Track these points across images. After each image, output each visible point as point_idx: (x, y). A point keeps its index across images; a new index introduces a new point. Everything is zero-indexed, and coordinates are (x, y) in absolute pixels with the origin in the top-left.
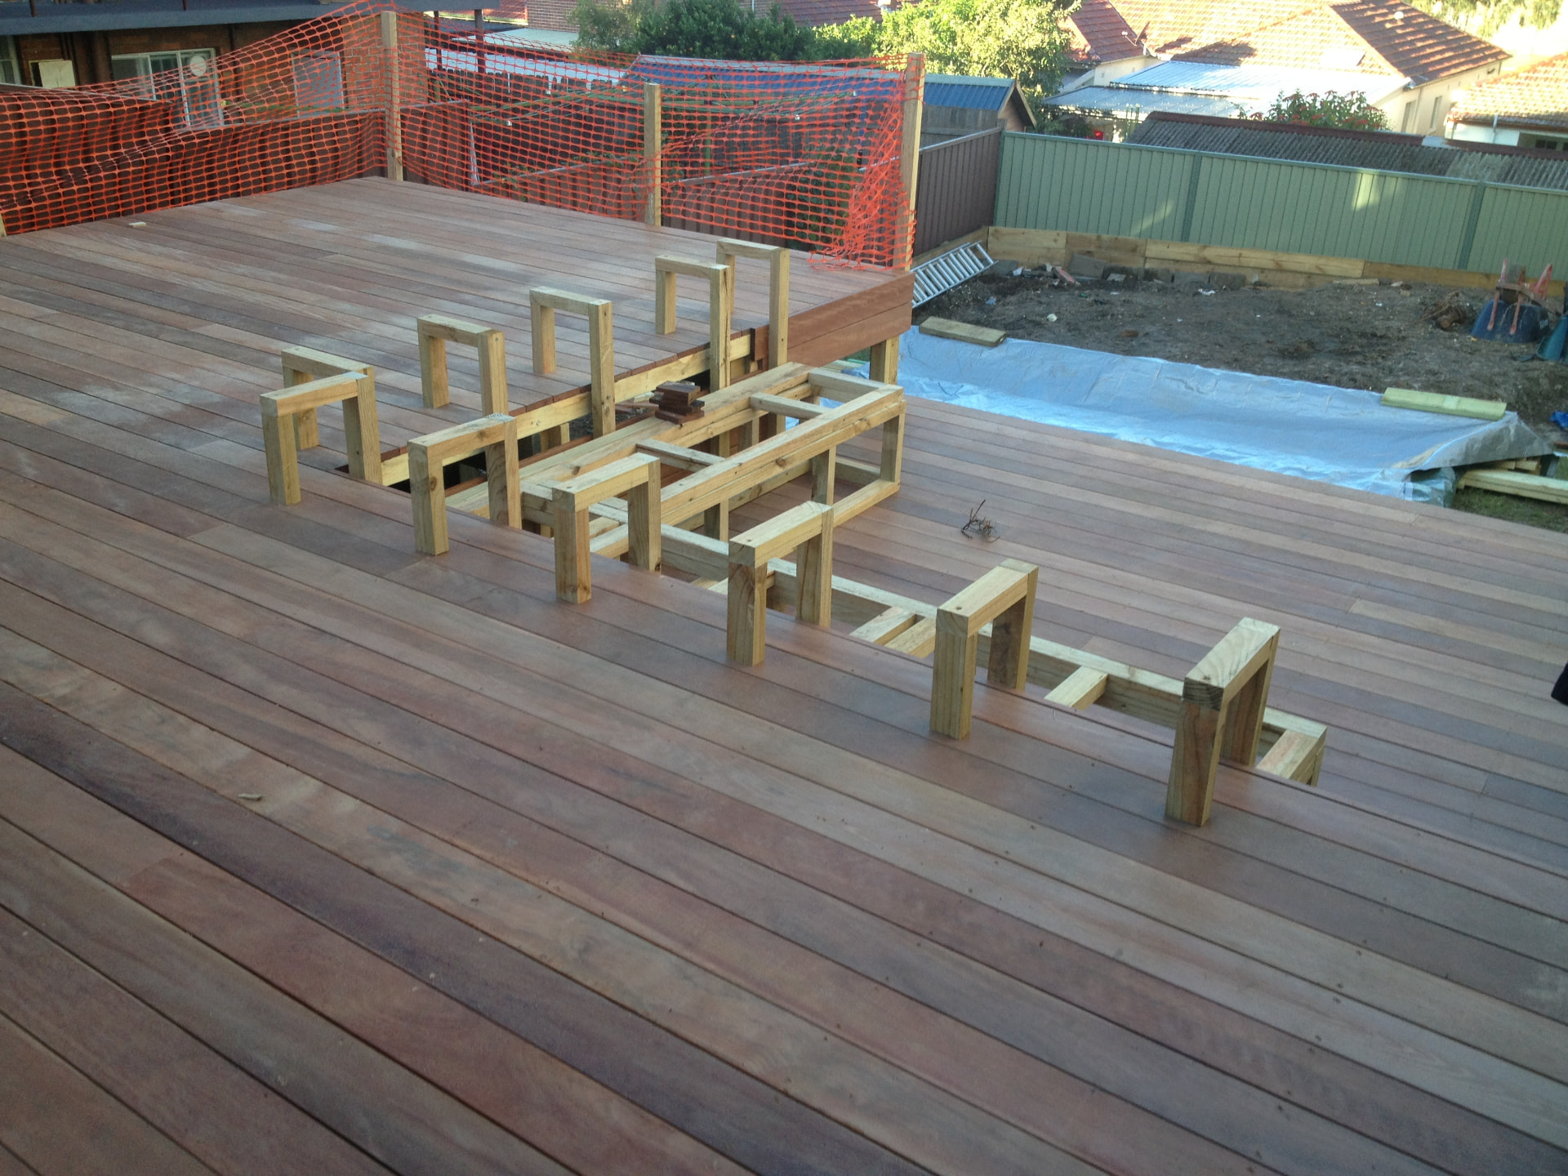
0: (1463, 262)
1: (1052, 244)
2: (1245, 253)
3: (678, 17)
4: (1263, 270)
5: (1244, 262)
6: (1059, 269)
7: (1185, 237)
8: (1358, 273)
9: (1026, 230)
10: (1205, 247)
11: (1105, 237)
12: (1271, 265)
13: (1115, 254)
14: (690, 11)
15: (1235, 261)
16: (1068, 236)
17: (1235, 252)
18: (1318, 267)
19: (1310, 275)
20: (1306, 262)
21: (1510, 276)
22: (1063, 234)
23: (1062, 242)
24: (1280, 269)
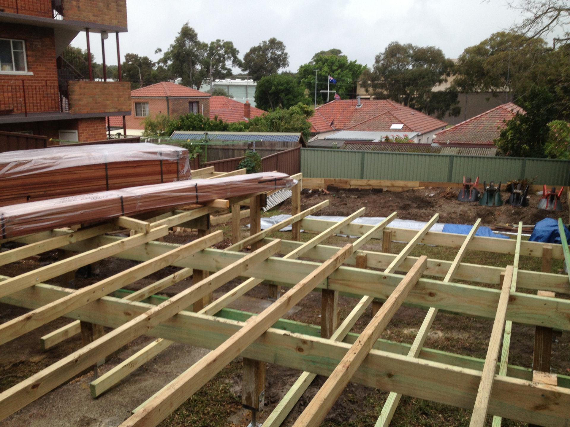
0: (450, 180)
1: (320, 182)
2: (382, 182)
3: (183, 121)
4: (388, 187)
5: (382, 184)
6: (324, 189)
7: (362, 177)
8: (418, 185)
9: (311, 178)
10: (369, 181)
11: (337, 179)
12: (390, 185)
13: (341, 185)
14: (187, 119)
15: (379, 185)
16: (325, 180)
17: (378, 181)
18: (405, 185)
19: (403, 187)
20: (400, 183)
21: (467, 181)
22: (323, 179)
23: (323, 182)
24: (393, 186)
